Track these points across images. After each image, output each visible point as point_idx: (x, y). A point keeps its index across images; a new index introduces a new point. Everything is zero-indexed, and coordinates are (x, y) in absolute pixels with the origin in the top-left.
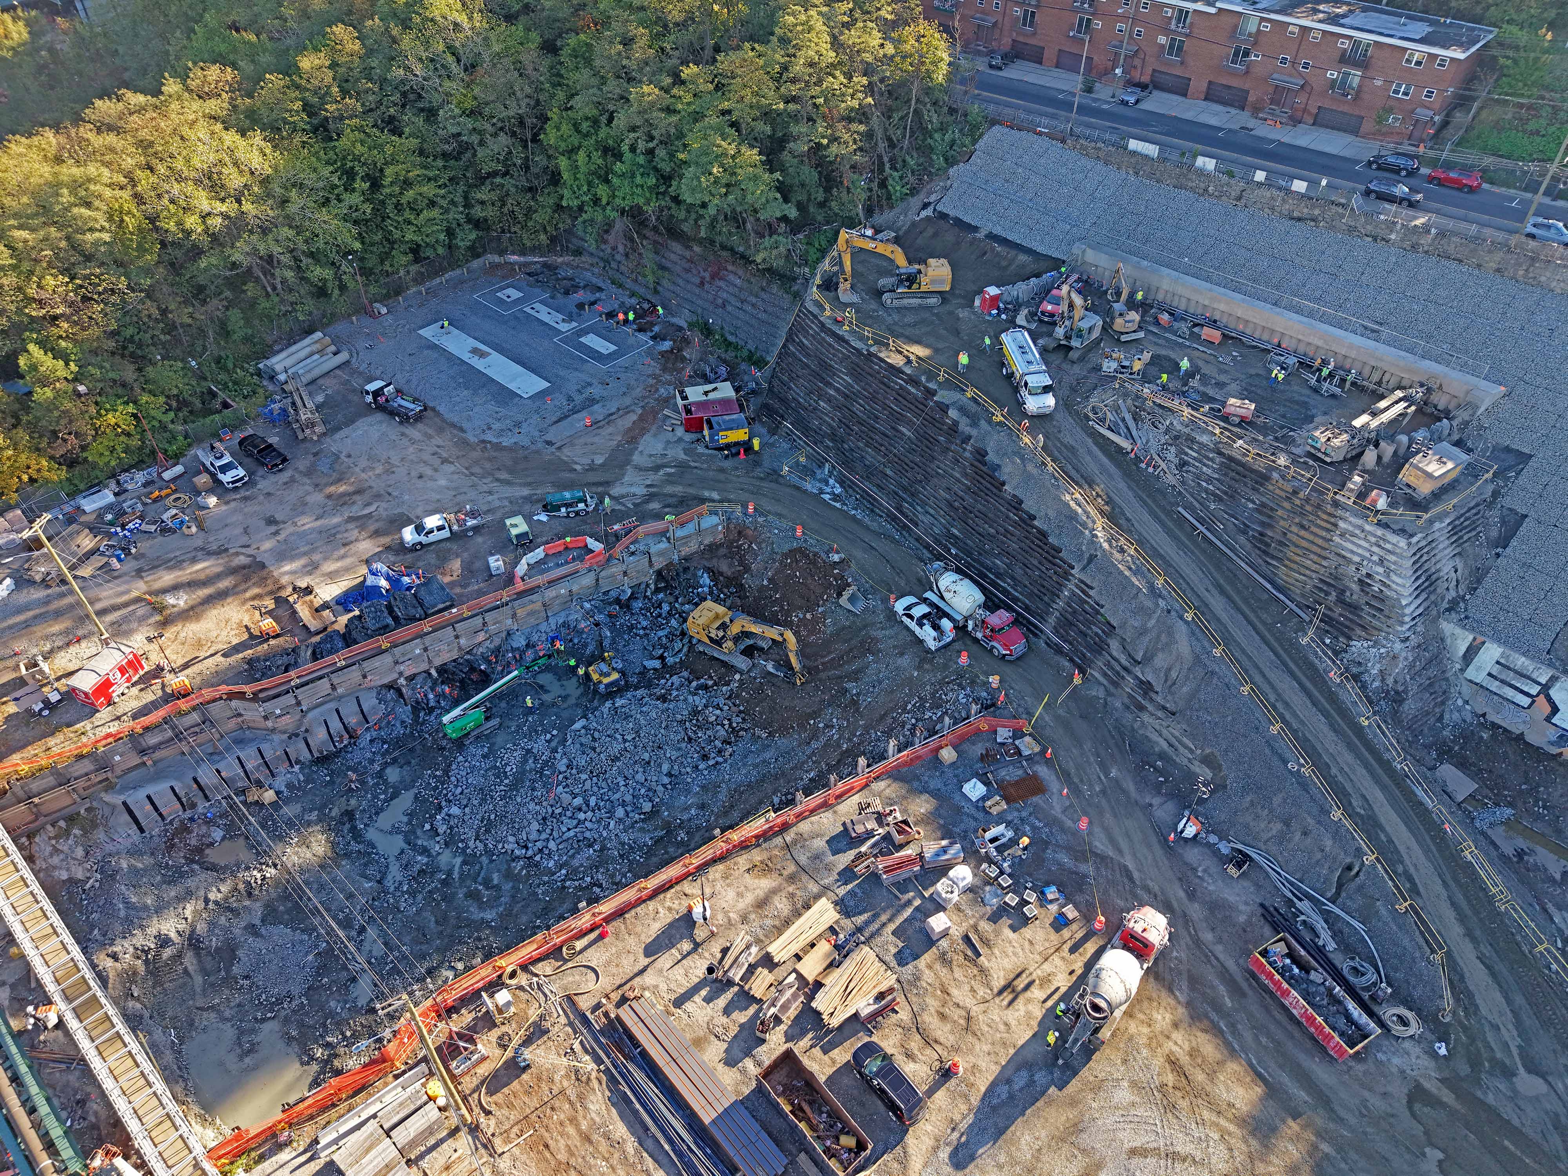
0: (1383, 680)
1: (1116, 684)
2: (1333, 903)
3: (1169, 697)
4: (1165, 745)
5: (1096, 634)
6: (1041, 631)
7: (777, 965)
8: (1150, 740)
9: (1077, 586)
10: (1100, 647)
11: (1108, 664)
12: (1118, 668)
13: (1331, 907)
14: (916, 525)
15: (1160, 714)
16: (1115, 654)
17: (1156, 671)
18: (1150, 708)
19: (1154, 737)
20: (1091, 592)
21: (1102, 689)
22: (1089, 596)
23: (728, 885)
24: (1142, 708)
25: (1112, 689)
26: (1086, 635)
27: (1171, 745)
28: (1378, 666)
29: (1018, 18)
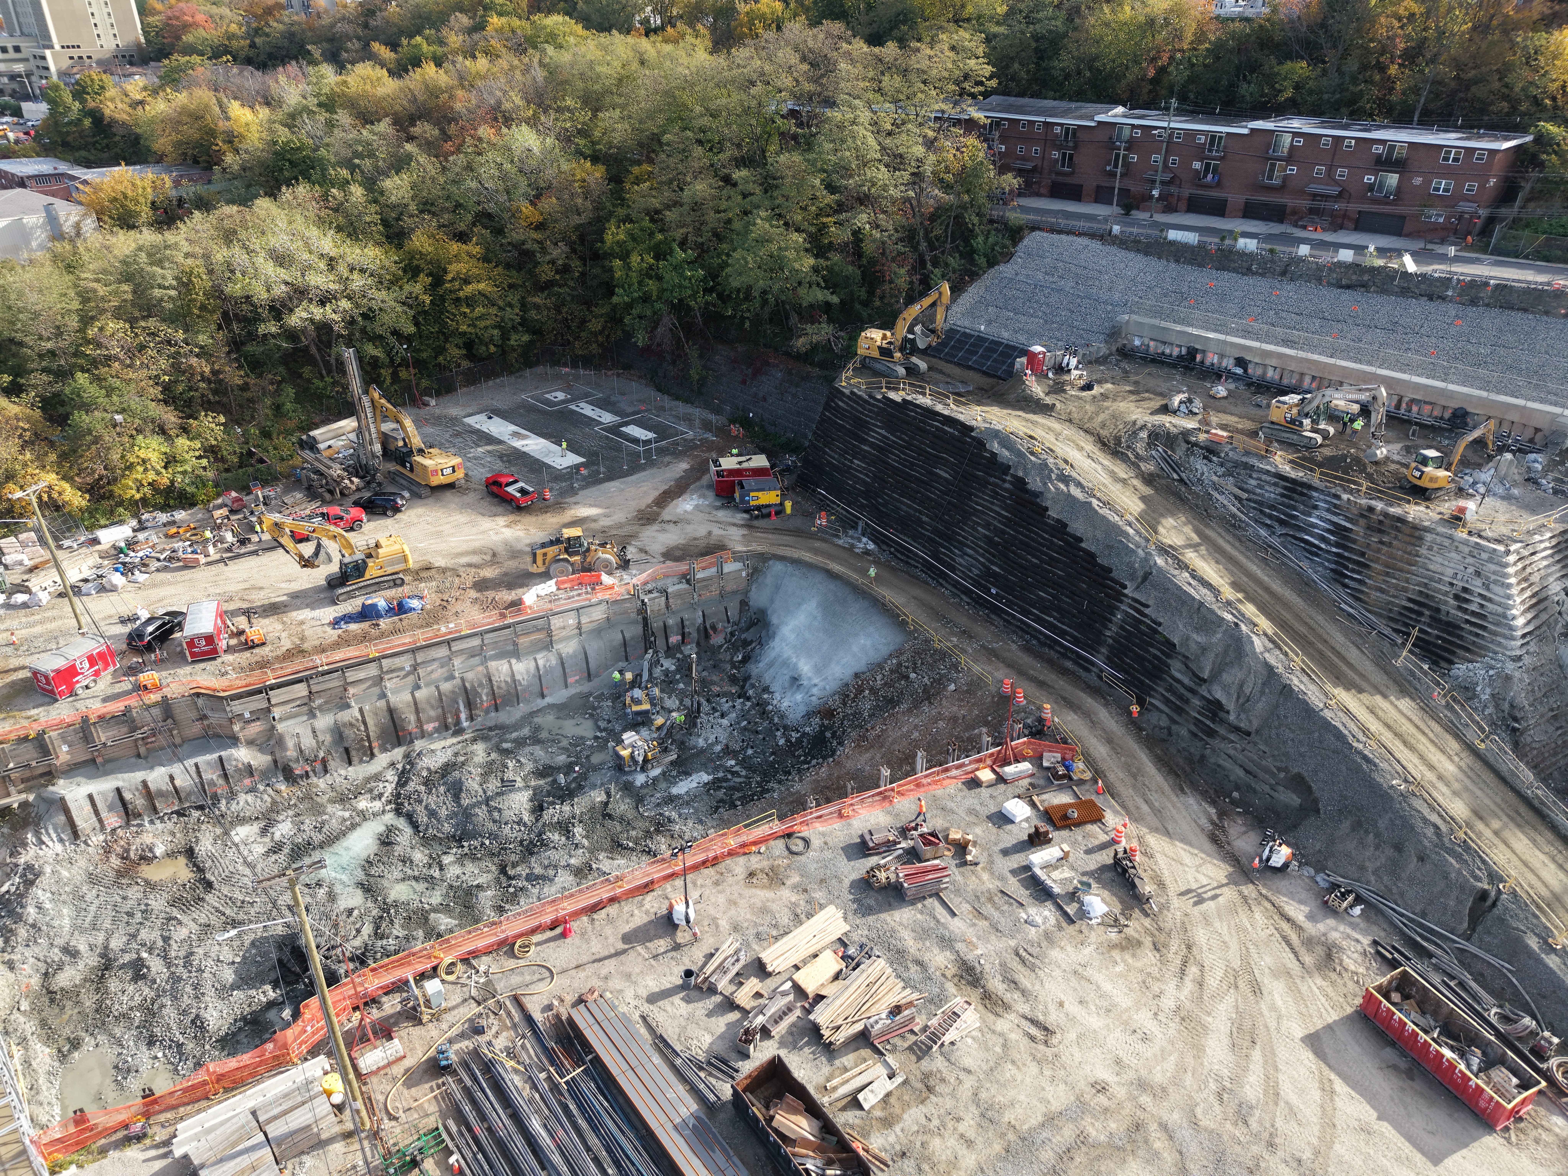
0: (1497, 706)
1: (1179, 710)
2: (1468, 939)
3: (1243, 716)
4: (1241, 773)
5: (1155, 657)
6: (1093, 664)
7: (769, 975)
8: (1224, 769)
9: (1131, 607)
10: (1158, 671)
11: (1170, 689)
12: (1182, 690)
13: (1464, 944)
14: (953, 569)
15: (1232, 737)
16: (1178, 675)
17: (1225, 688)
18: (1222, 731)
19: (1227, 764)
20: (1147, 611)
21: (1164, 717)
22: (1146, 616)
23: (719, 892)
24: (1212, 733)
25: (1176, 717)
26: (1144, 659)
27: (1247, 772)
28: (1488, 691)
29: (1057, 160)
